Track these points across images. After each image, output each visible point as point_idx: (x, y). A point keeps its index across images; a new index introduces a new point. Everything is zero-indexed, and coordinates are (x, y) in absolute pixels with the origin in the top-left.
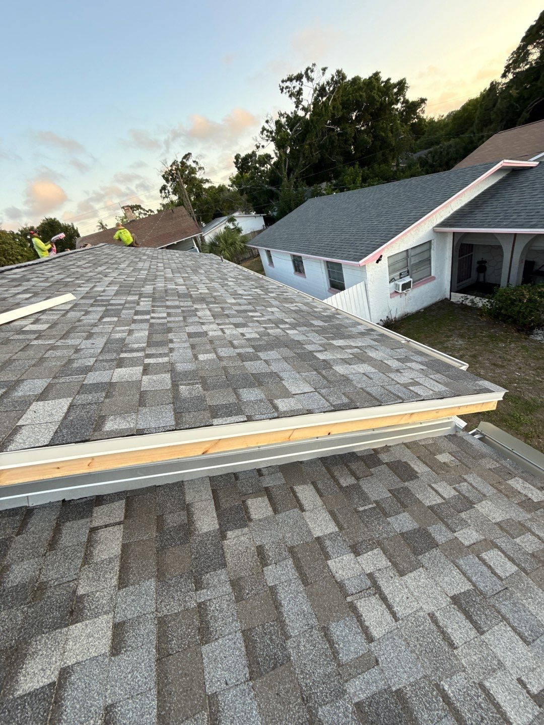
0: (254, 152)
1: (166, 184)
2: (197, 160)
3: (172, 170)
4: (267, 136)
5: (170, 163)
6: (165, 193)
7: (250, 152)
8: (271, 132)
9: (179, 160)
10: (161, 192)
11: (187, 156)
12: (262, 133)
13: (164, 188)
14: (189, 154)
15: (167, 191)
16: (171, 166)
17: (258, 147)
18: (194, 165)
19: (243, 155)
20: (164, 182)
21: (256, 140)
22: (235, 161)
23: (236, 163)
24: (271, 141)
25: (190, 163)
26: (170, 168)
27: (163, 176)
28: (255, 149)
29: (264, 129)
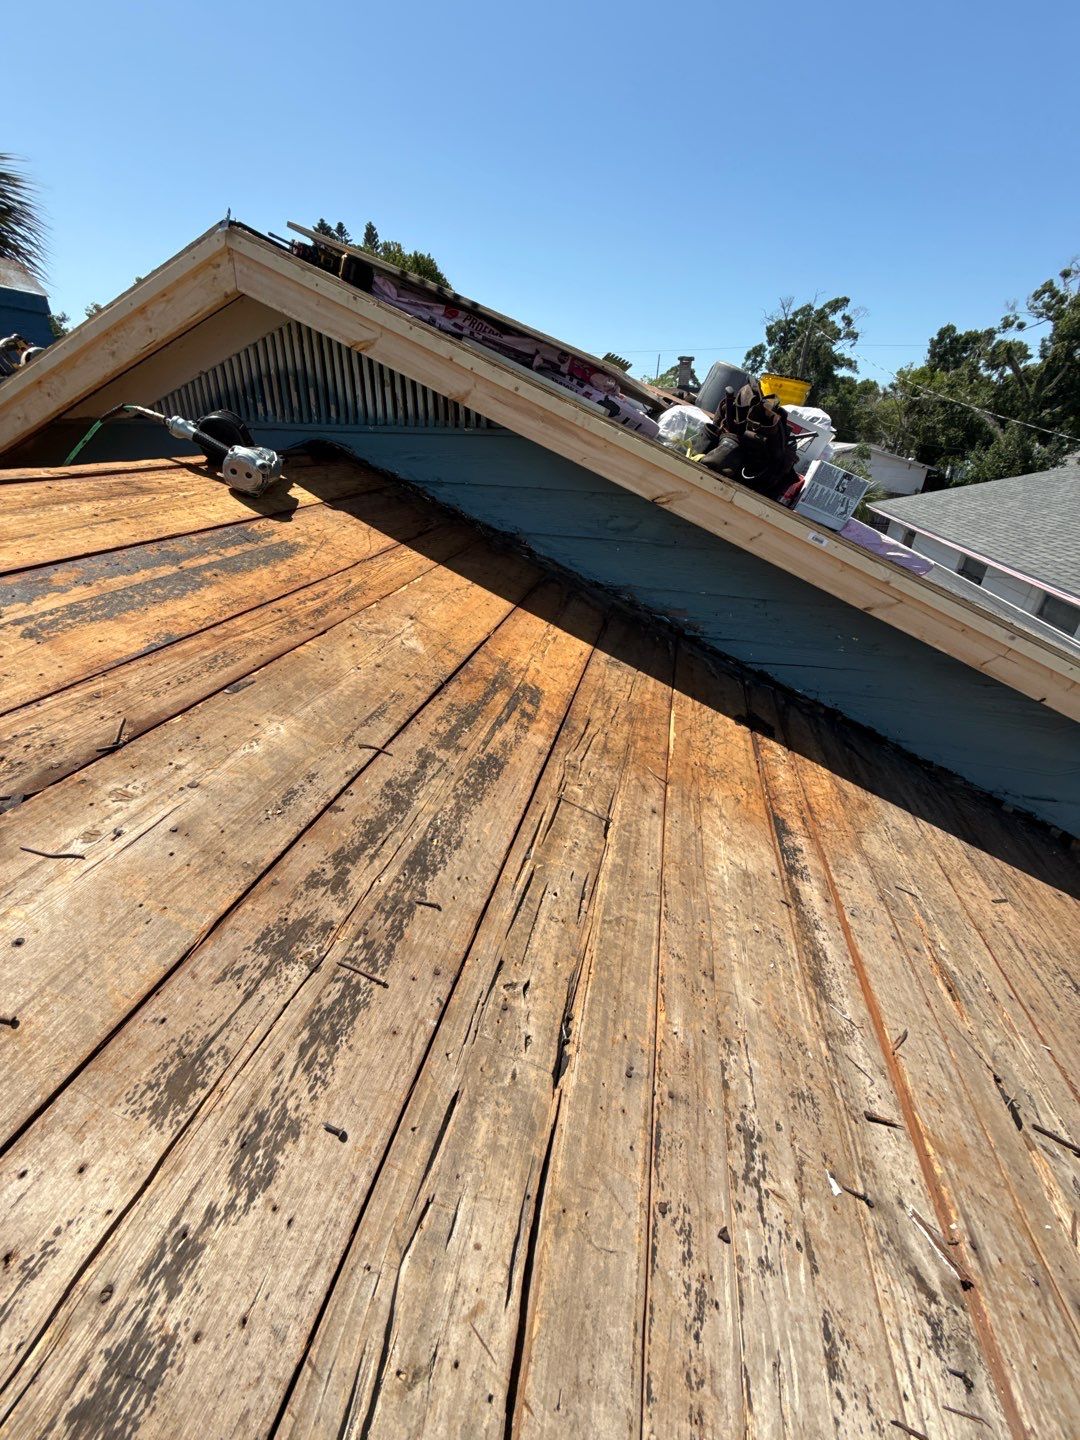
0: (991, 333)
1: (766, 344)
2: (852, 317)
3: (793, 321)
4: (1047, 306)
5: (796, 307)
6: (755, 361)
7: (981, 329)
8: (1062, 300)
9: (818, 307)
10: (748, 356)
11: (837, 305)
12: (1037, 296)
13: (758, 351)
14: (846, 300)
15: (759, 359)
16: (796, 314)
17: (1007, 324)
18: (840, 325)
19: (961, 331)
20: (763, 339)
21: (1013, 308)
22: (936, 338)
23: (934, 344)
24: (1049, 318)
25: (836, 319)
26: (790, 317)
27: (769, 330)
28: (997, 324)
29: (1049, 287)
